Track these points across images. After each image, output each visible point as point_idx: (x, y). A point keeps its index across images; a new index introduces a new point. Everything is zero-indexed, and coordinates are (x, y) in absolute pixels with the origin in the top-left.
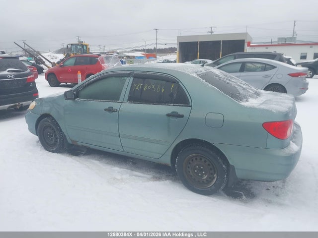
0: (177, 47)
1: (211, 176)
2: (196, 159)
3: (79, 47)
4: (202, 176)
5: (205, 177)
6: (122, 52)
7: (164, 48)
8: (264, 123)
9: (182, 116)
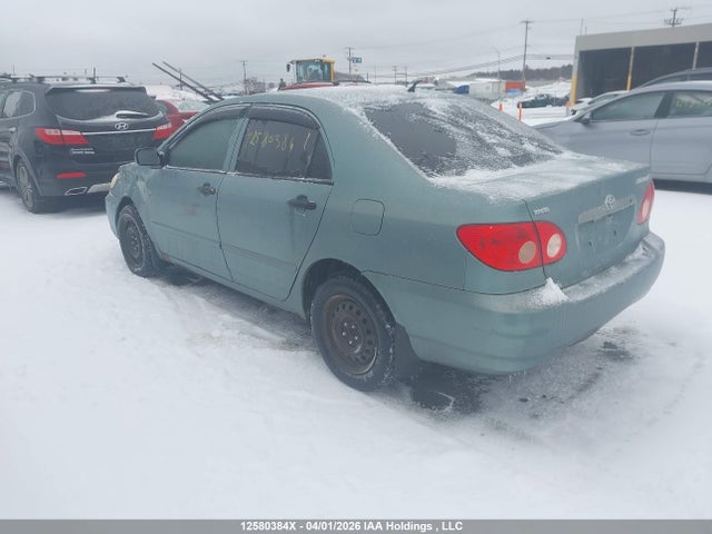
0: (573, 62)
1: (368, 347)
2: (344, 307)
3: (313, 67)
4: (354, 346)
5: (358, 350)
6: (443, 81)
7: (549, 67)
8: (459, 228)
9: (313, 206)
